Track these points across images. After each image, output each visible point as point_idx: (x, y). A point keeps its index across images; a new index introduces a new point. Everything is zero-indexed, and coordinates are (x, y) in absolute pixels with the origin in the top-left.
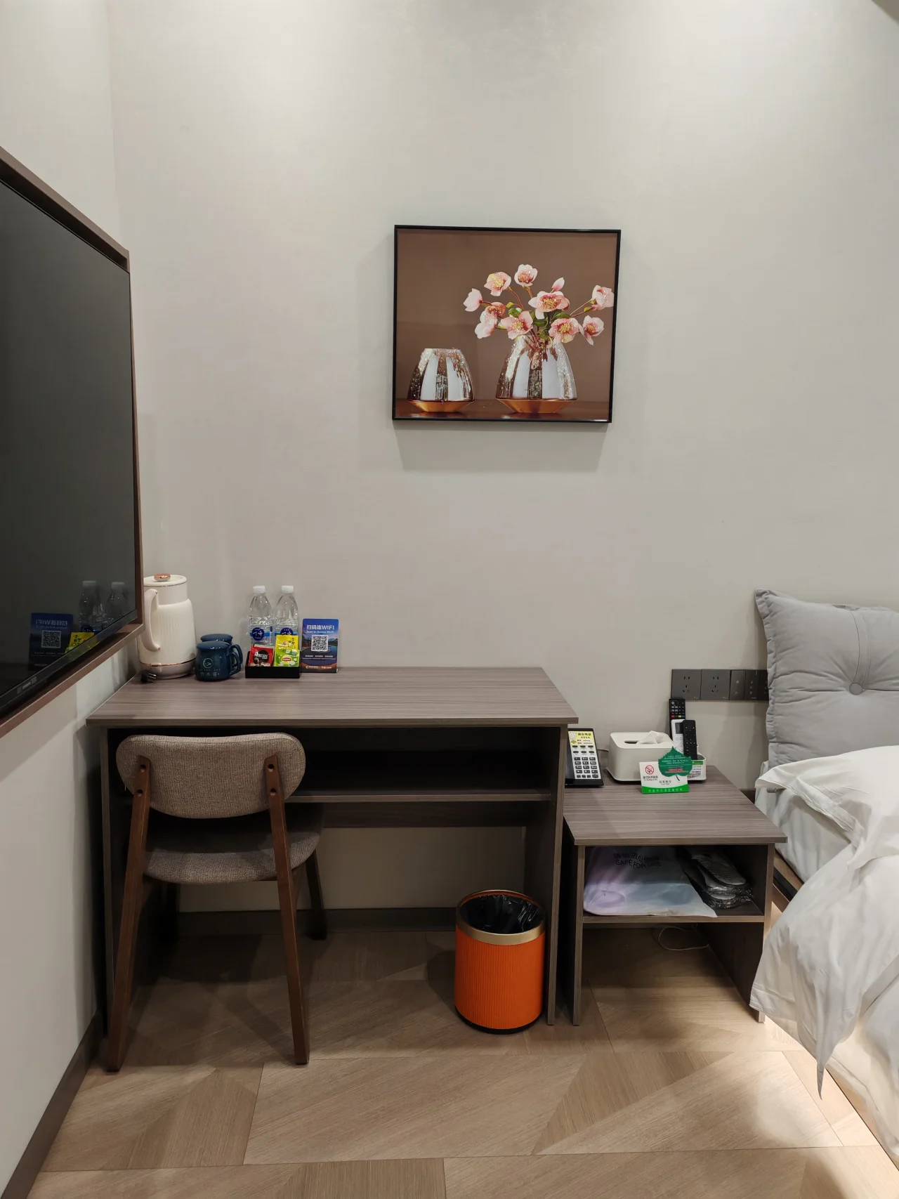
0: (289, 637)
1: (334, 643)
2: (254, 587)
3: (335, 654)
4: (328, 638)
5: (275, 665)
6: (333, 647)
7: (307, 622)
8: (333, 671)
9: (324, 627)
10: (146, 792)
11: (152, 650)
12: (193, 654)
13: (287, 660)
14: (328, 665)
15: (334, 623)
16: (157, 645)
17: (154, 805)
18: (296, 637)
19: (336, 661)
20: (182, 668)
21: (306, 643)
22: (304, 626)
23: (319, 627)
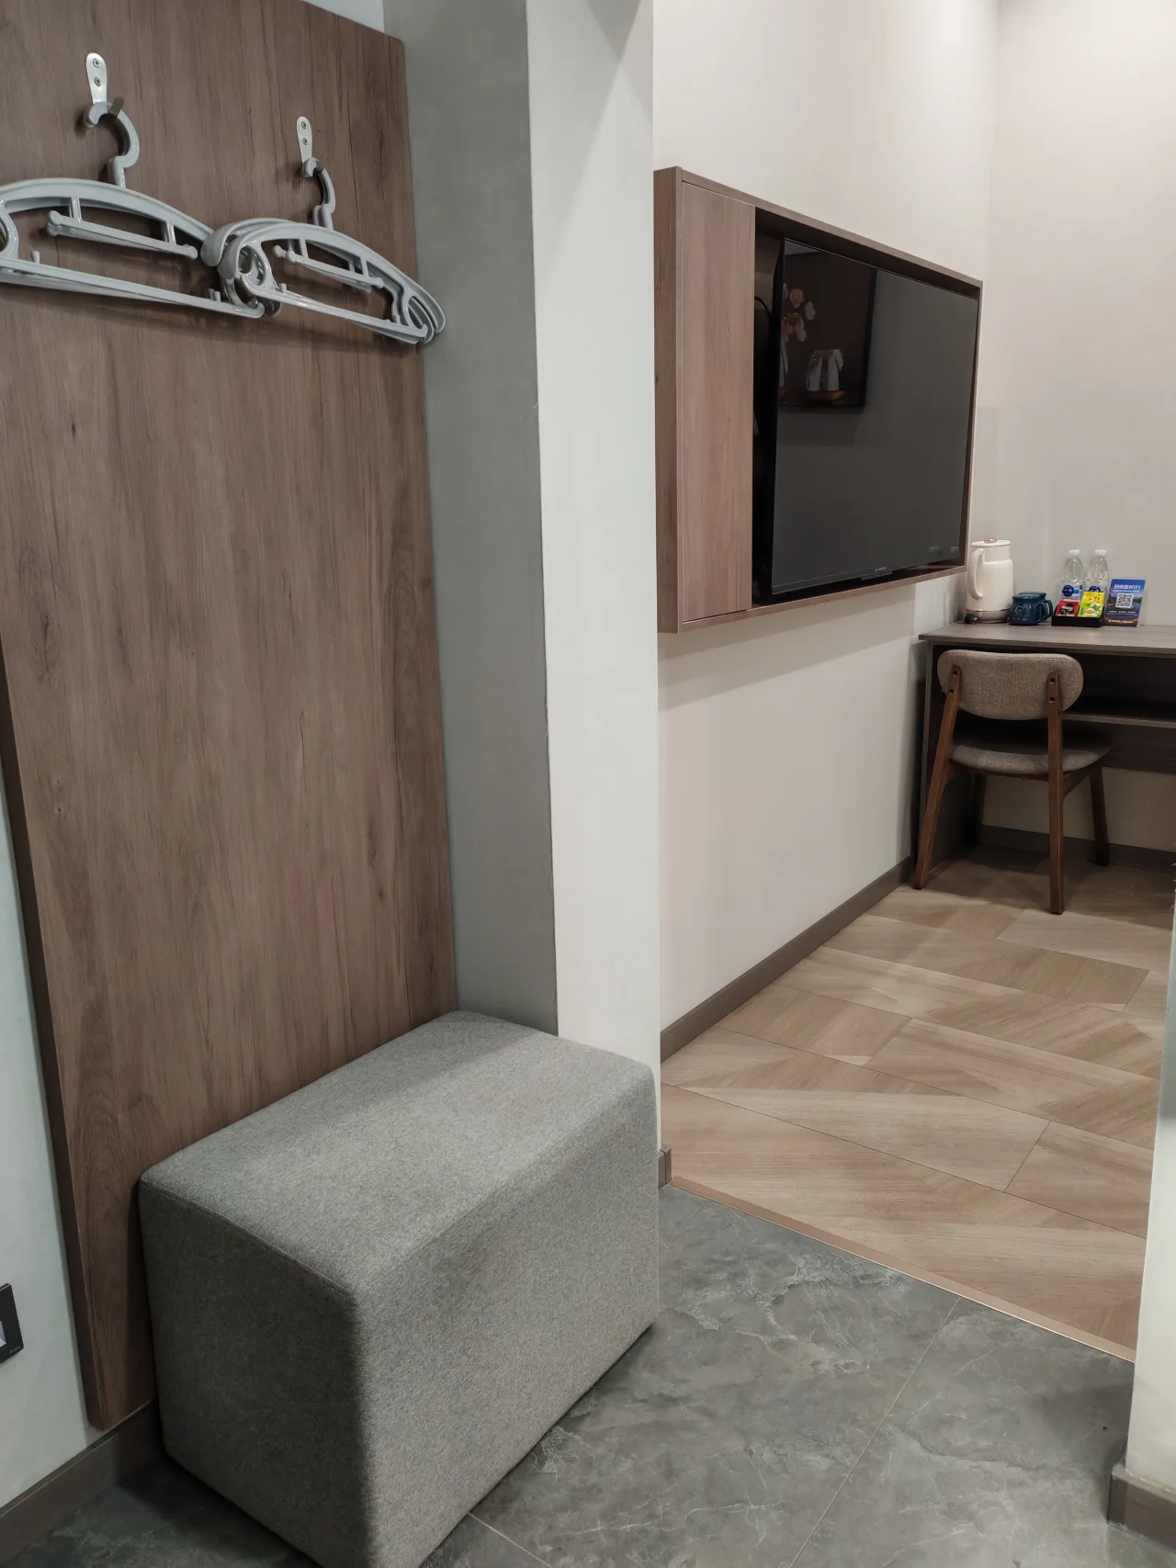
0: (1096, 593)
1: (1138, 601)
2: (1070, 551)
3: (1137, 611)
4: (1133, 596)
5: (1079, 615)
6: (1138, 604)
7: (1115, 582)
8: (1134, 625)
9: (1131, 587)
10: (955, 693)
11: (976, 598)
12: (1008, 605)
13: (1090, 612)
14: (1131, 620)
15: (1141, 583)
16: (980, 594)
17: (962, 706)
18: (1102, 594)
19: (1137, 617)
20: (999, 615)
21: (1111, 600)
22: (1112, 585)
23: (1126, 587)
